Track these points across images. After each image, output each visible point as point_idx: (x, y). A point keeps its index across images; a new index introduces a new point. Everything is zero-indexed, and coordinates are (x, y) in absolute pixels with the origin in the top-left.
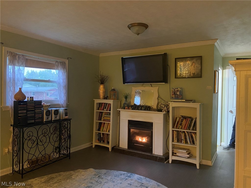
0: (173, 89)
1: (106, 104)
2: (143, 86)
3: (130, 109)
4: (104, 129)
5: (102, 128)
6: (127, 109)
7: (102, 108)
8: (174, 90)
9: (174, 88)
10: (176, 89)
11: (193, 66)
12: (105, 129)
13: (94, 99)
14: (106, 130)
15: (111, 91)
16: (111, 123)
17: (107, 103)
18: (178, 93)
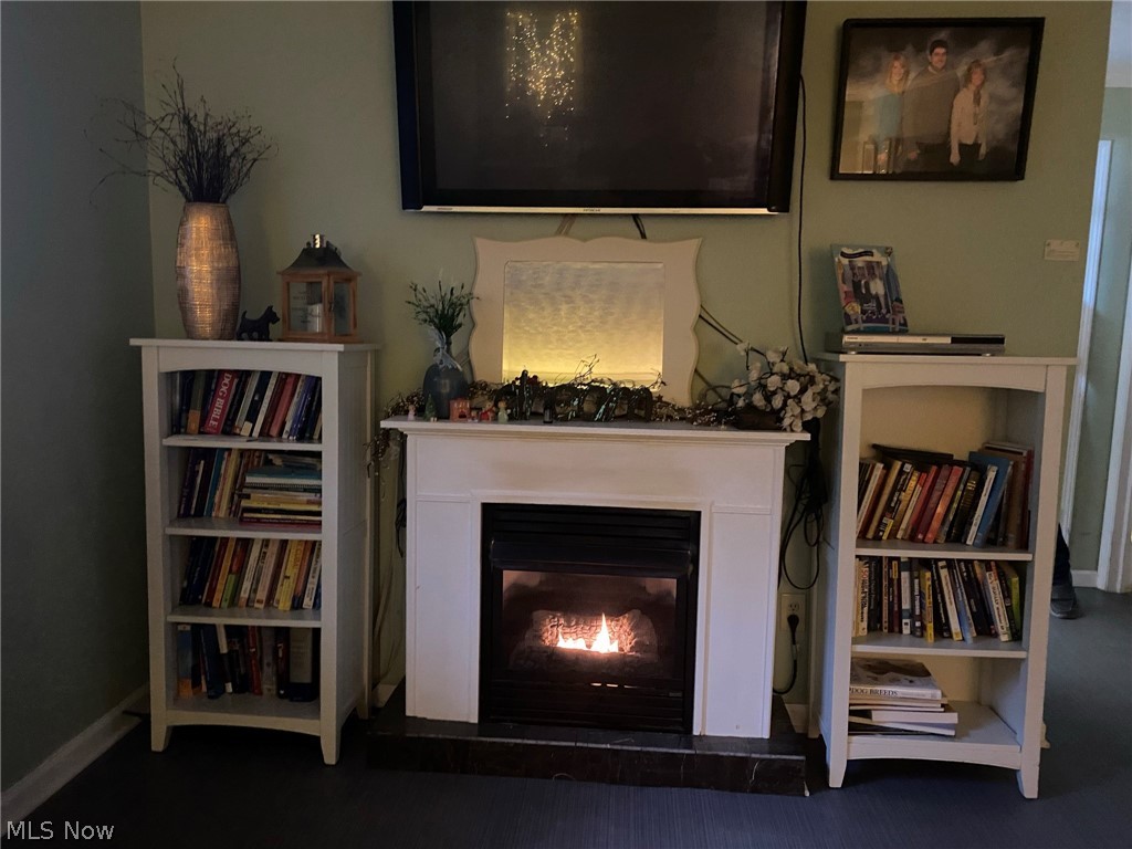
0: (843, 255)
1: (253, 383)
2: (566, 234)
3: (495, 419)
4: (247, 585)
5: (224, 583)
6: (462, 416)
7: (216, 413)
8: (852, 267)
9: (848, 247)
10: (860, 255)
11: (972, 88)
12: (255, 591)
13: (134, 342)
14: (262, 594)
15: (297, 264)
16: (329, 536)
17: (265, 375)
18: (877, 287)
